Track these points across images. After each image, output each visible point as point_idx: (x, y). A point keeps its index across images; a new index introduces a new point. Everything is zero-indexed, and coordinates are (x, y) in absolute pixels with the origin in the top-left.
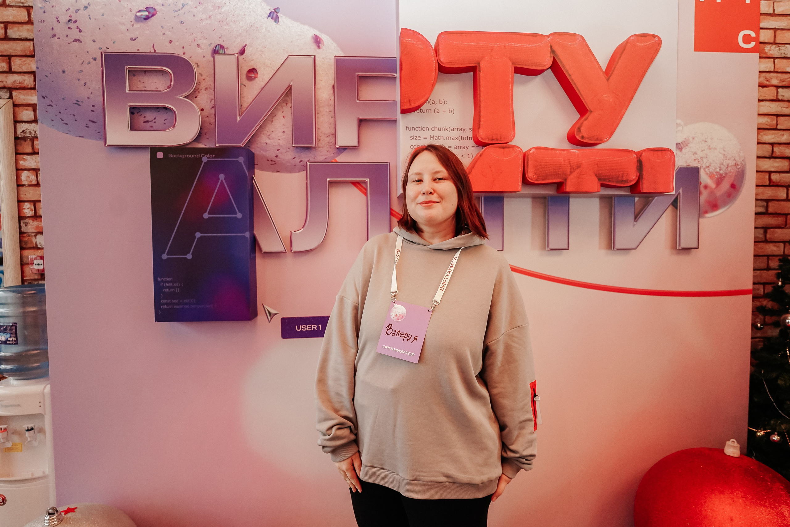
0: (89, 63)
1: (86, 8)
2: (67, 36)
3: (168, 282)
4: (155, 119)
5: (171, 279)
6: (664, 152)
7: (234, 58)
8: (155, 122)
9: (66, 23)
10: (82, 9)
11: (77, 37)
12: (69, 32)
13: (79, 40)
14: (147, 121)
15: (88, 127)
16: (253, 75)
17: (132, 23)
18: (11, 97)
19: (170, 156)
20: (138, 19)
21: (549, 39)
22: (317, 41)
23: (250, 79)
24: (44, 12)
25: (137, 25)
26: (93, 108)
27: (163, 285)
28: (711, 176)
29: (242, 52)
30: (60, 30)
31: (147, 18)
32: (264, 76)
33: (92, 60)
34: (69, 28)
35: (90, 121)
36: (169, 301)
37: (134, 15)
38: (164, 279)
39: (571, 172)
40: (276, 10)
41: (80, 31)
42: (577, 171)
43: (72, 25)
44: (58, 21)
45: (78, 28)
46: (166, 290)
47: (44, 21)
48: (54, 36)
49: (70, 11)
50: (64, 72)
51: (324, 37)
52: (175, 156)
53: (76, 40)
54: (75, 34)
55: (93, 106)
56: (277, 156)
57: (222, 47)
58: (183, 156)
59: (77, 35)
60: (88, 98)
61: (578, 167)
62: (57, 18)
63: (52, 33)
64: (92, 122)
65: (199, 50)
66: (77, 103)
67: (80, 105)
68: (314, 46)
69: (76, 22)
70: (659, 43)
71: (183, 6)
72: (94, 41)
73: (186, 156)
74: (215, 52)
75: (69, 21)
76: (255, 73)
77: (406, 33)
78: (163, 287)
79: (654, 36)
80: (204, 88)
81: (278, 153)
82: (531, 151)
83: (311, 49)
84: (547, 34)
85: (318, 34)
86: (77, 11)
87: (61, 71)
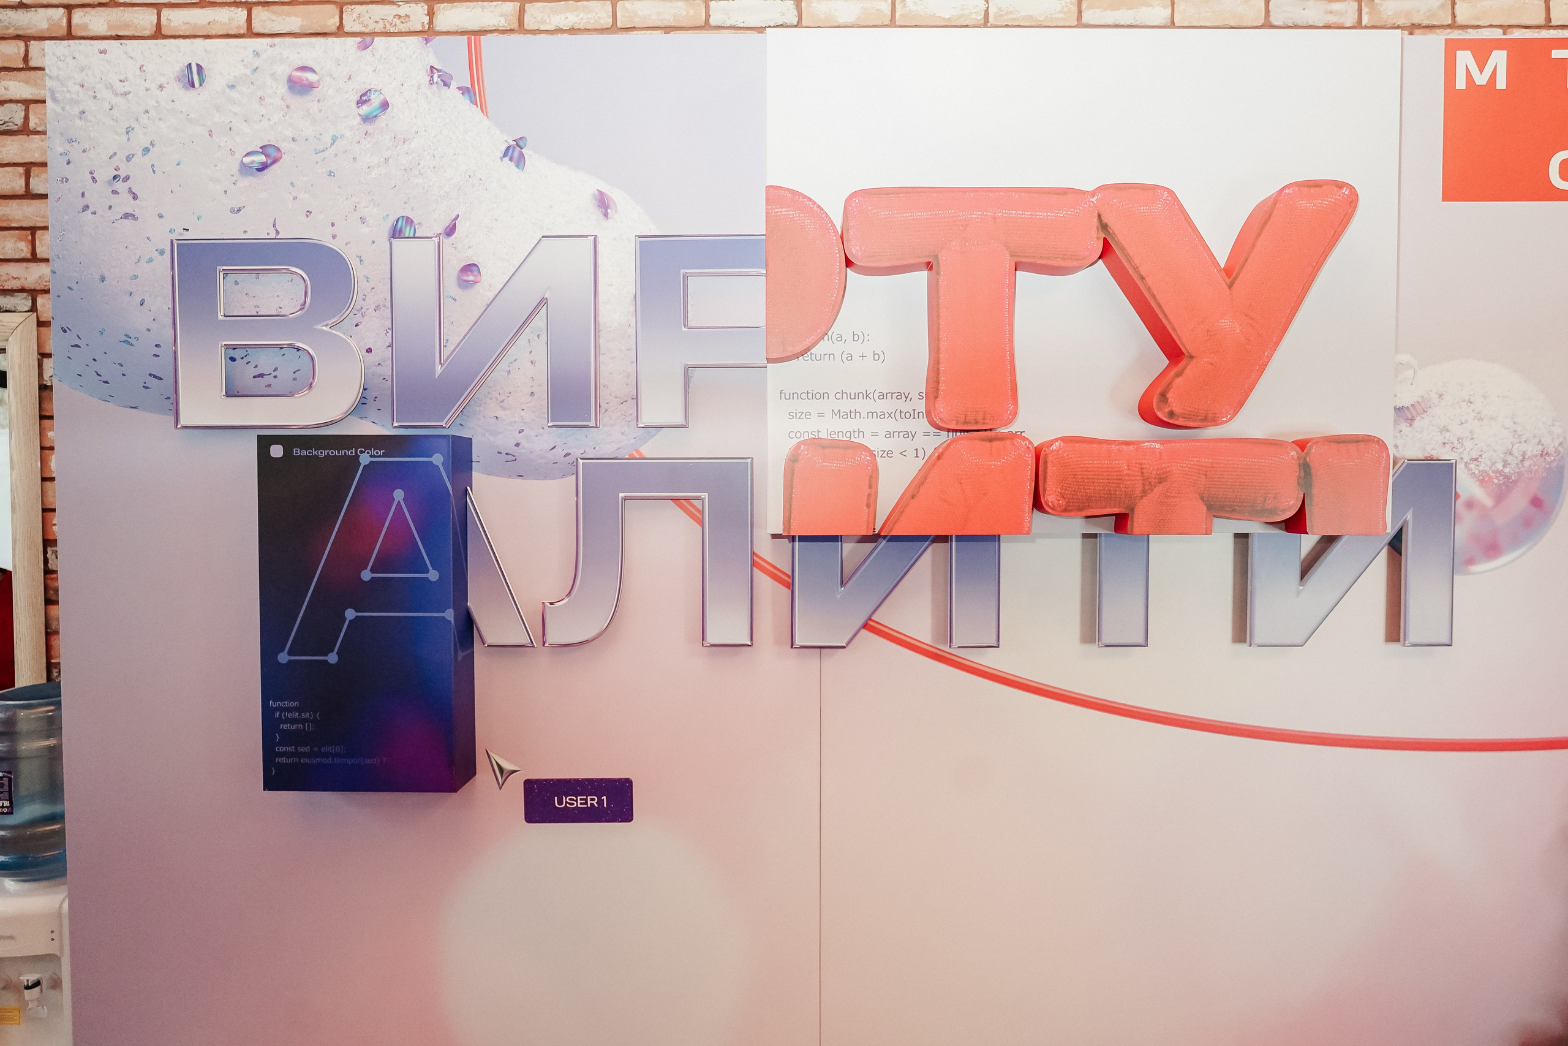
0: (150, 260)
1: (146, 150)
2: (110, 207)
3: (289, 710)
4: (276, 369)
5: (295, 704)
6: (1362, 445)
7: (431, 245)
8: (275, 377)
9: (109, 183)
10: (140, 153)
11: (130, 211)
12: (114, 200)
13: (133, 215)
14: (261, 375)
15: (147, 388)
16: (471, 278)
17: (234, 179)
18: (33, 309)
19: (296, 452)
20: (245, 169)
21: (1094, 199)
22: (603, 203)
23: (464, 284)
24: (68, 163)
25: (245, 182)
26: (157, 351)
27: (280, 715)
28: (1483, 480)
29: (451, 230)
30: (98, 195)
31: (263, 168)
32: (492, 277)
33: (157, 254)
34: (115, 192)
35: (150, 375)
36: (292, 749)
37: (240, 161)
38: (281, 704)
39: (1145, 493)
40: (519, 143)
41: (135, 197)
42: (1158, 490)
43: (119, 186)
44: (94, 178)
45: (130, 190)
46: (285, 727)
47: (67, 180)
48: (86, 208)
49: (116, 158)
50: (103, 279)
51: (615, 195)
52: (305, 453)
53: (126, 216)
54: (124, 203)
55: (157, 346)
56: (517, 445)
57: (409, 221)
58: (321, 453)
59: (130, 206)
60: (149, 330)
61: (1161, 480)
62: (91, 173)
63: (81, 203)
64: (155, 377)
65: (365, 230)
66: (127, 341)
67: (132, 345)
68: (598, 214)
69: (127, 179)
70: (1352, 200)
71: (334, 139)
72: (161, 216)
73: (328, 453)
74: (396, 233)
75: (115, 177)
76: (476, 273)
77: (776, 196)
78: (281, 721)
79: (1340, 185)
80: (373, 307)
81: (520, 438)
82: (1054, 447)
83: (589, 221)
84: (1090, 188)
85: (605, 189)
86: (129, 159)
87: (97, 277)
